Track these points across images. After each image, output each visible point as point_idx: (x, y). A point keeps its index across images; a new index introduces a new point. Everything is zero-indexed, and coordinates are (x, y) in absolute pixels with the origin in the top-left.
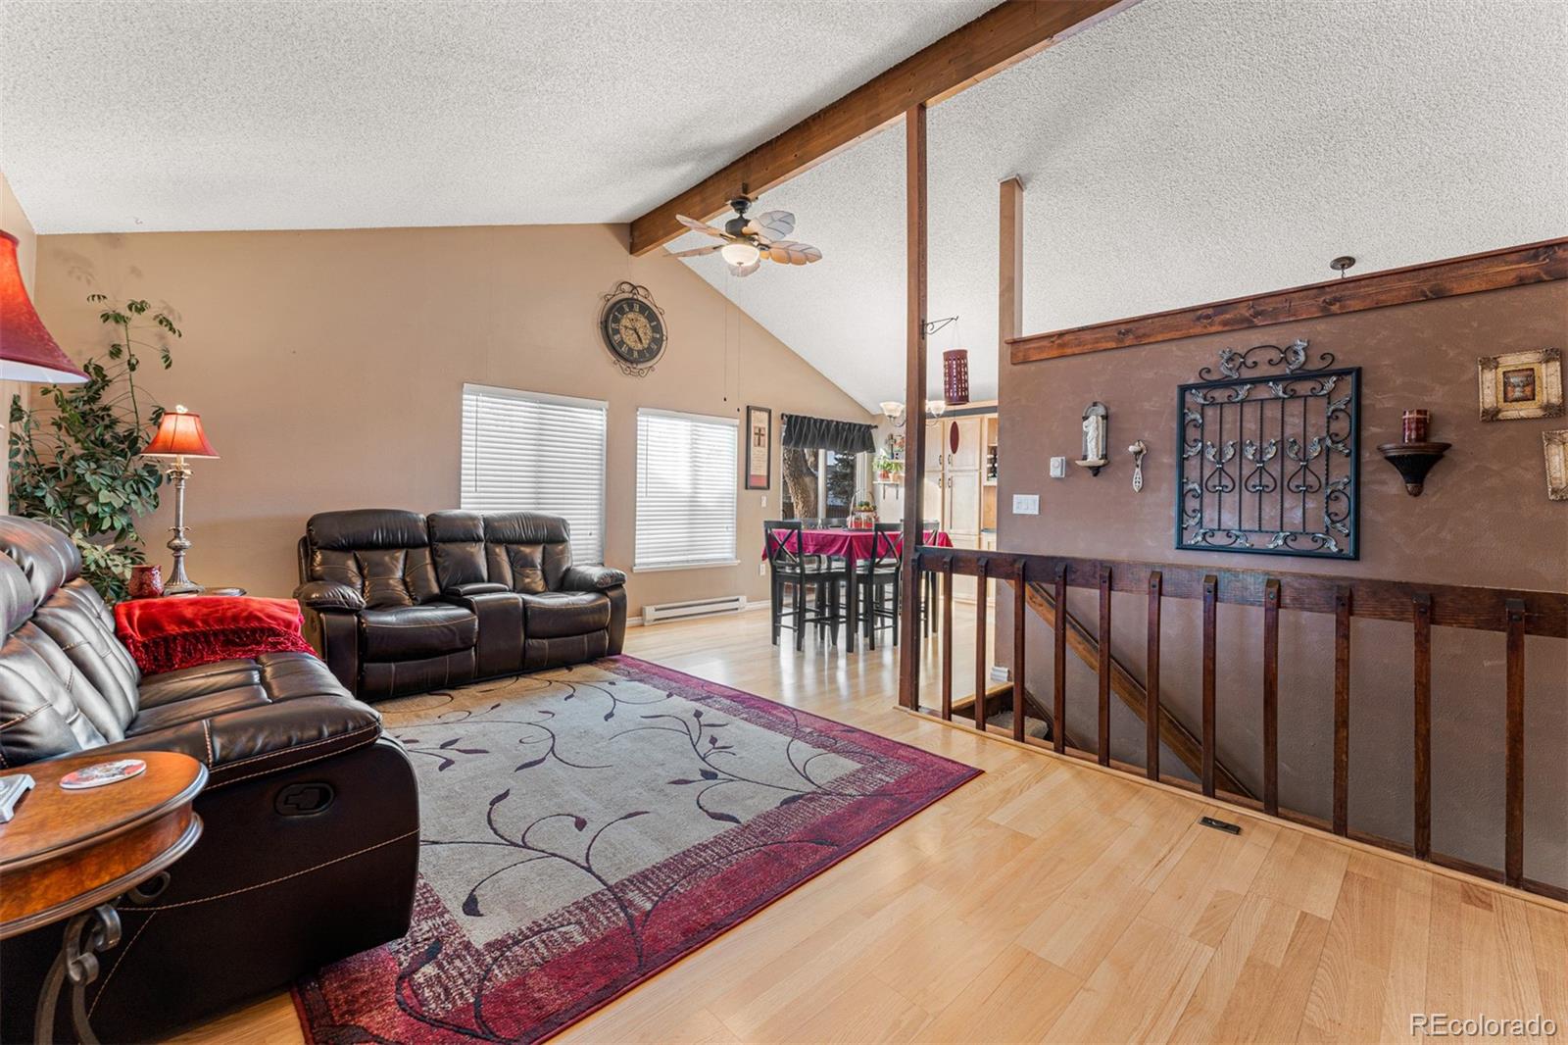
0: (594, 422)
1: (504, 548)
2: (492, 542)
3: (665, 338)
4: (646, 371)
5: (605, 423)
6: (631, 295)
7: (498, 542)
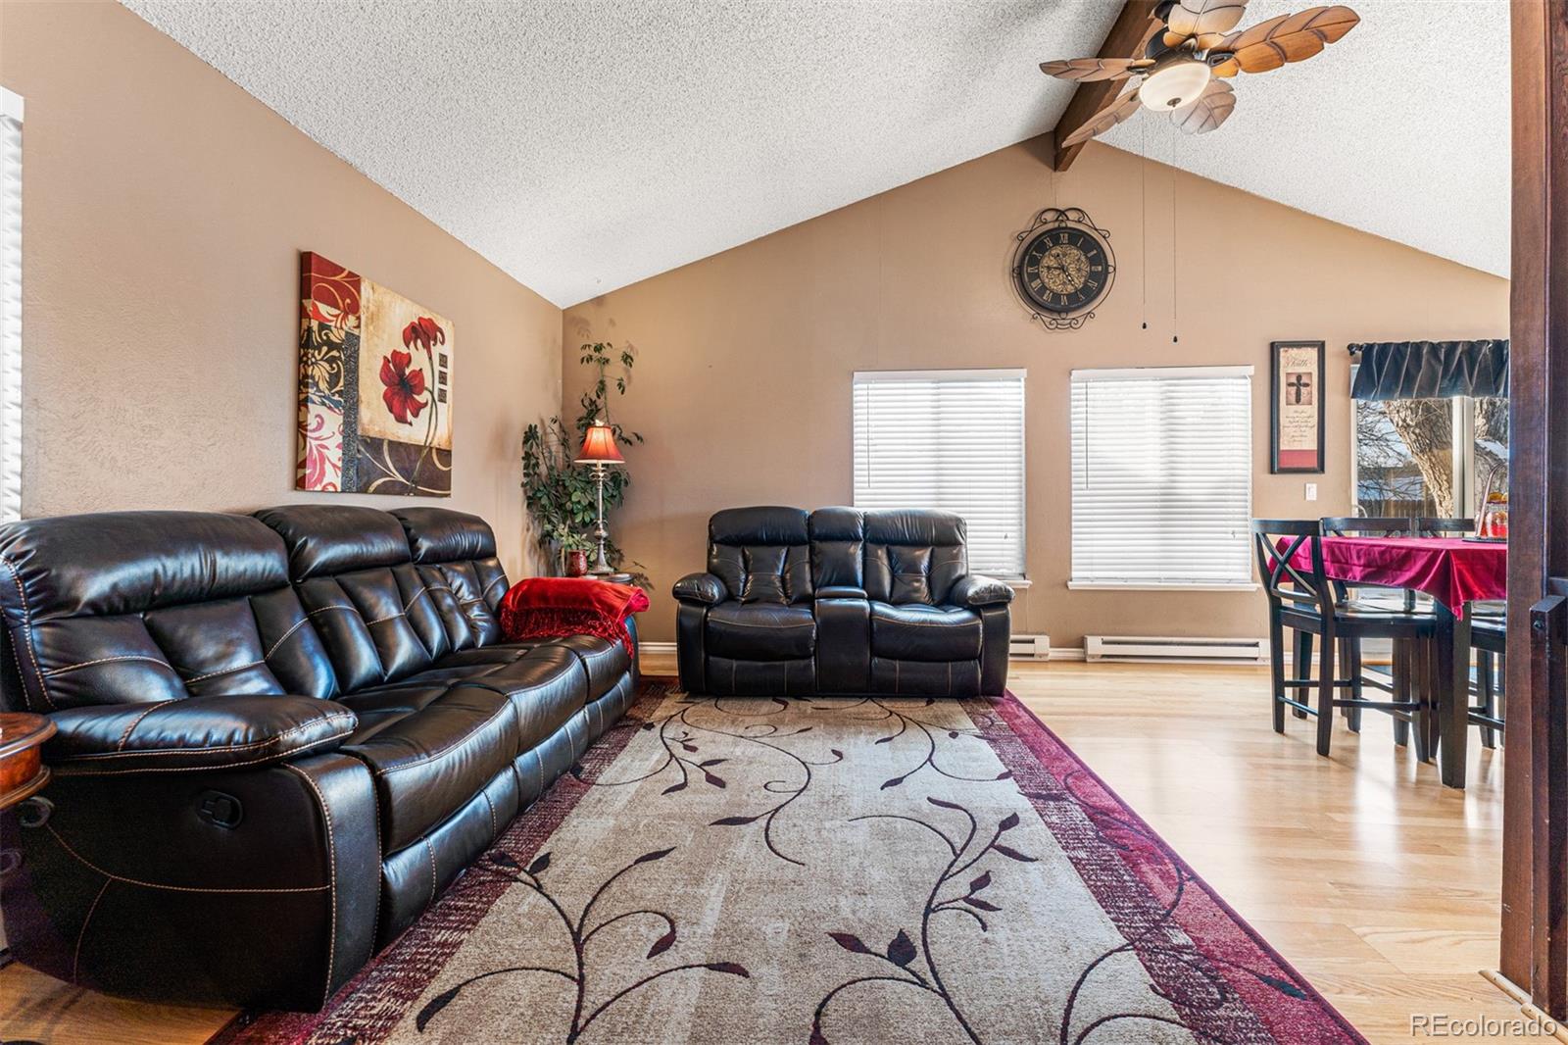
0: (1007, 397)
1: (885, 550)
2: (871, 542)
3: (1111, 269)
4: (1081, 321)
5: (1023, 397)
6: (1056, 225)
7: (879, 542)
